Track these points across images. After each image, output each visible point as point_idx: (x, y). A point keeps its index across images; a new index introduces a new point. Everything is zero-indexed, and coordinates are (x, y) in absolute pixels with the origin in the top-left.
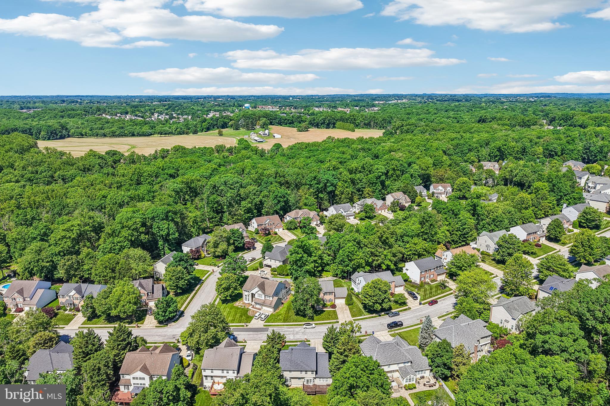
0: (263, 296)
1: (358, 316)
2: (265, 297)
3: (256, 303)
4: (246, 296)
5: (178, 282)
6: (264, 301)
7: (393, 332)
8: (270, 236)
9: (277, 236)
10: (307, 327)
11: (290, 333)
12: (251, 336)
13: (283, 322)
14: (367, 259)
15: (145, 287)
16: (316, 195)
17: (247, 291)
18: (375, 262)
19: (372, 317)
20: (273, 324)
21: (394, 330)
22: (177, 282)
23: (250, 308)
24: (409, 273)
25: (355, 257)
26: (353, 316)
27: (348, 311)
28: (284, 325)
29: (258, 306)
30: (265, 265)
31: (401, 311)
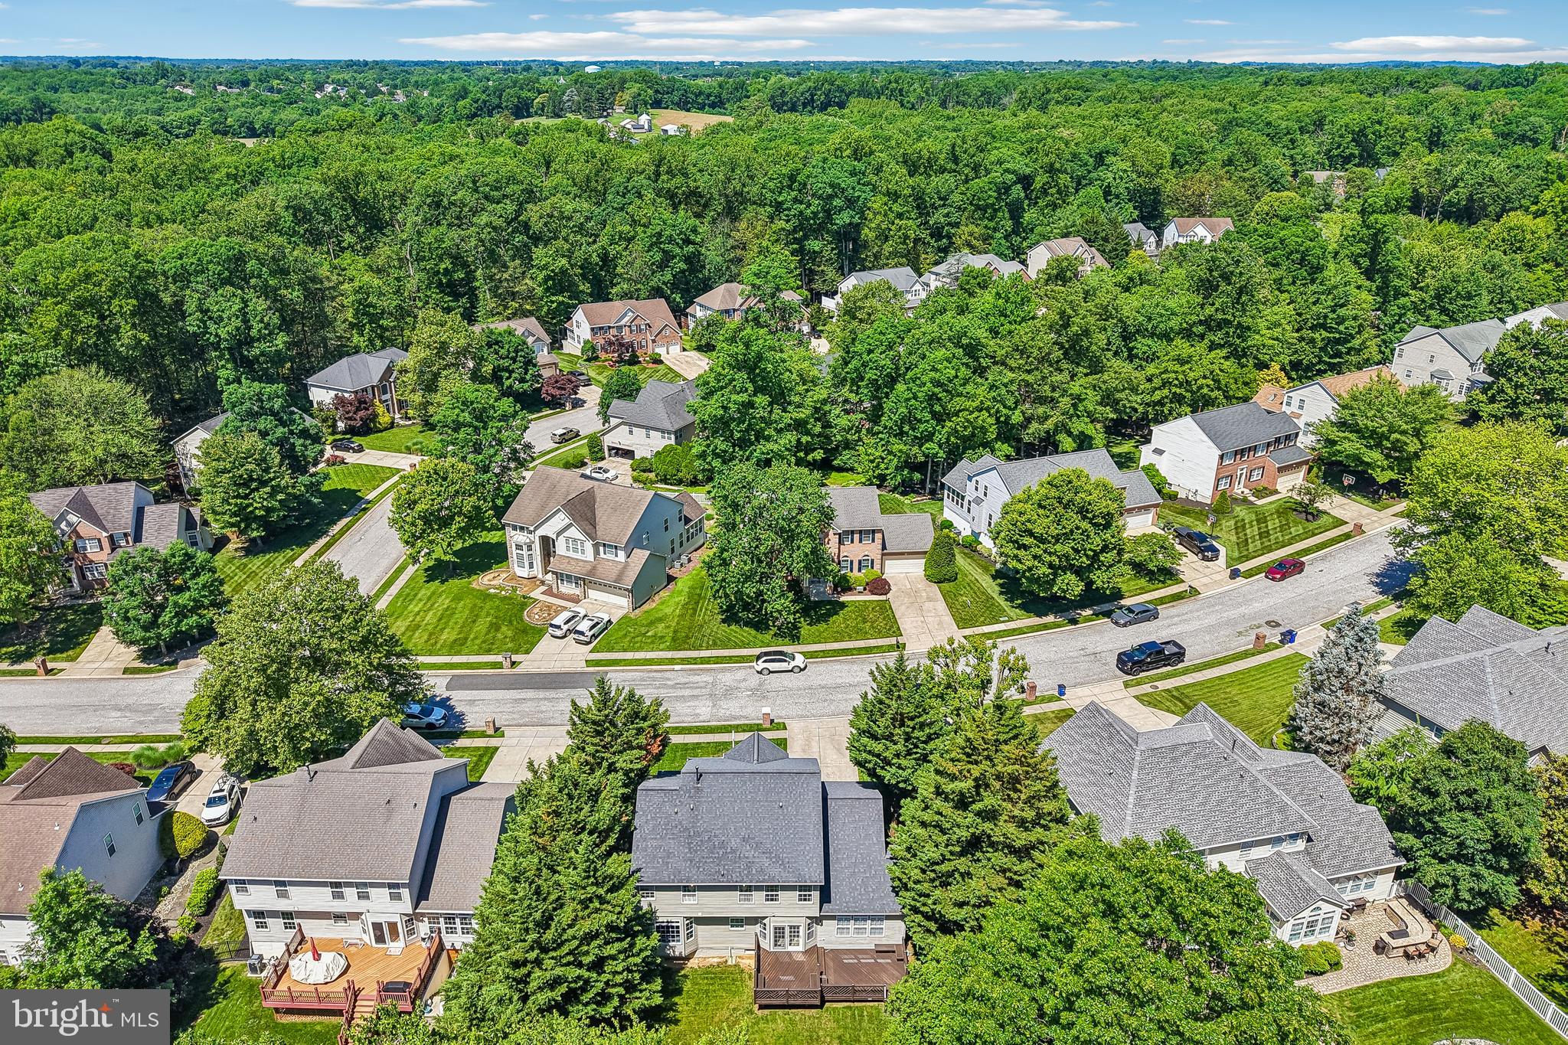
0: (589, 546)
1: (983, 624)
2: (597, 553)
3: (560, 576)
4: (519, 547)
5: (246, 497)
6: (594, 568)
7: (1147, 688)
8: (636, 368)
9: (660, 367)
10: (773, 666)
11: (696, 692)
12: (527, 707)
13: (669, 649)
14: (1005, 411)
15: (99, 512)
16: (796, 241)
17: (522, 529)
18: (1034, 426)
19: (1046, 627)
20: (629, 655)
21: (1152, 679)
22: (238, 496)
23: (537, 594)
24: (1165, 467)
25: (958, 403)
26: (962, 622)
27: (941, 605)
28: (672, 661)
29: (567, 589)
30: (611, 449)
31: (1162, 601)
